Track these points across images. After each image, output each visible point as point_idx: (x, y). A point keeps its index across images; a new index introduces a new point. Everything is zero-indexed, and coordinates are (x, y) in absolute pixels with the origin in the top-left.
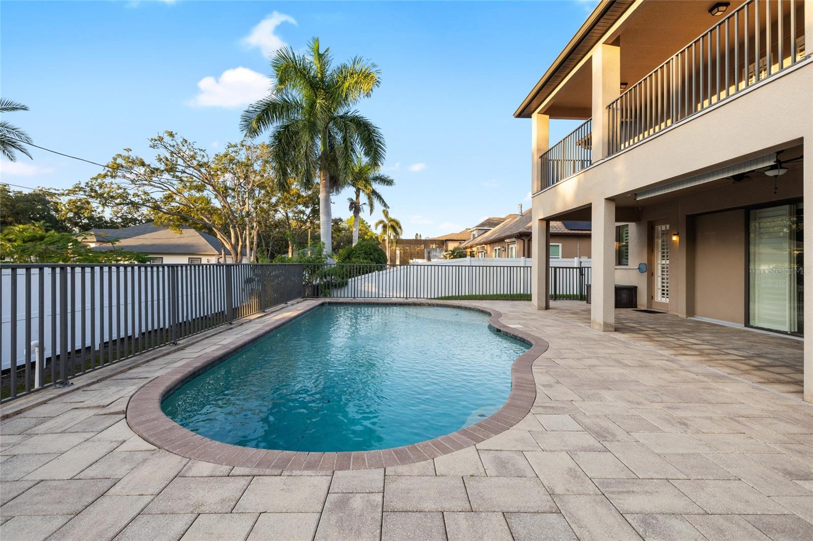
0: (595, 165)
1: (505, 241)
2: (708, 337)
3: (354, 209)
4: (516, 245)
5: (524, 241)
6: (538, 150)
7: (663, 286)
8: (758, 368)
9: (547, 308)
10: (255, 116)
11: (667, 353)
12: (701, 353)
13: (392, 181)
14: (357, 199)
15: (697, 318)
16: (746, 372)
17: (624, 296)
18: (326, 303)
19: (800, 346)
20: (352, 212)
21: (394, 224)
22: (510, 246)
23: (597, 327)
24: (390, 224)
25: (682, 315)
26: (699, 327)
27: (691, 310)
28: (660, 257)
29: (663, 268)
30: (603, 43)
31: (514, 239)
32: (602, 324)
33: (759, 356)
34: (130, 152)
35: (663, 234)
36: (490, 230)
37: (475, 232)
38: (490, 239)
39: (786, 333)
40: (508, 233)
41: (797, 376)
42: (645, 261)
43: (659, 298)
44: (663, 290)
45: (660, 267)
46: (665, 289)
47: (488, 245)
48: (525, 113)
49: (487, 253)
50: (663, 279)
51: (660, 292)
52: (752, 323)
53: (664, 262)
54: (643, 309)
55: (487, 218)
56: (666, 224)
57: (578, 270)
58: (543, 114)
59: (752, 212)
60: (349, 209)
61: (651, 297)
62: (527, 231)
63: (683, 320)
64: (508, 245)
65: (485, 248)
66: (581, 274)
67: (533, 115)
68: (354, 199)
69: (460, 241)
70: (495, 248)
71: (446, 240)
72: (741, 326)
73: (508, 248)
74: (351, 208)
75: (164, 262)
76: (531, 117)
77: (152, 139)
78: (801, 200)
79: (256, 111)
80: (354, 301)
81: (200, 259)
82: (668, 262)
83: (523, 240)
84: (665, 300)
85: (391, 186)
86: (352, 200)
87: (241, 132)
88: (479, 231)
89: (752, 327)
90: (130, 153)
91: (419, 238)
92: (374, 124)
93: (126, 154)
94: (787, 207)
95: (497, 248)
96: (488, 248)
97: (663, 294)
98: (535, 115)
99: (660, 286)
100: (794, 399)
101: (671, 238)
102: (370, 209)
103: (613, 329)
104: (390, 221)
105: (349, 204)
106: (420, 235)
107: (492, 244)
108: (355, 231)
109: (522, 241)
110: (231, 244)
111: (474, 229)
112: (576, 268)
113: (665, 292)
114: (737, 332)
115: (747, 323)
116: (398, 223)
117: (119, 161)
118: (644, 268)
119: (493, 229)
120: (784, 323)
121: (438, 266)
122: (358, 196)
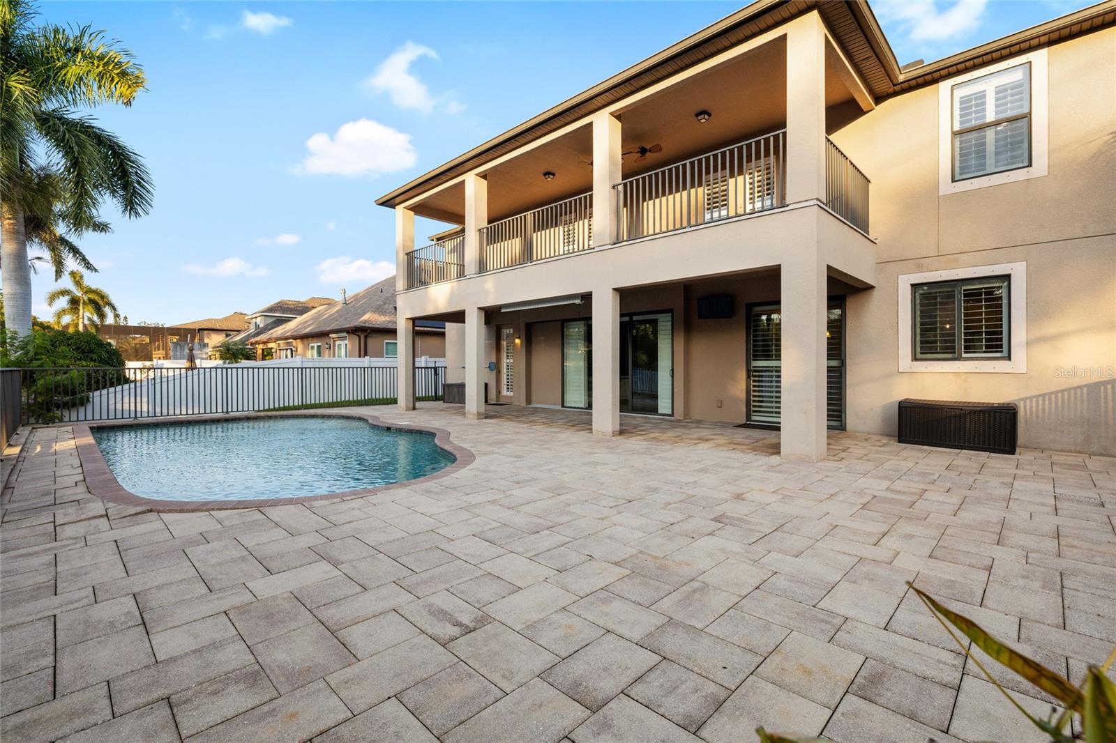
0: (468, 277)
1: (330, 335)
2: (543, 415)
4: (346, 342)
5: (360, 337)
6: (404, 247)
7: (508, 382)
8: (572, 426)
9: (414, 408)
11: (525, 425)
12: (544, 423)
13: (106, 226)
15: (533, 405)
16: (568, 428)
19: (591, 414)
21: (96, 298)
22: (338, 343)
23: (471, 417)
24: (86, 298)
25: (523, 404)
26: (535, 411)
27: (529, 401)
28: (505, 356)
29: (508, 366)
30: (476, 175)
31: (344, 334)
32: (476, 413)
33: (572, 421)
35: (507, 337)
36: (296, 318)
37: (258, 320)
38: (304, 332)
39: (582, 408)
40: (333, 326)
41: (590, 427)
42: (494, 361)
43: (505, 392)
44: (508, 385)
45: (505, 366)
46: (510, 384)
47: (298, 341)
48: (389, 203)
49: (297, 351)
50: (508, 375)
51: (505, 387)
52: (565, 405)
53: (508, 361)
54: (492, 403)
55: (279, 300)
56: (510, 328)
57: (433, 370)
58: (409, 209)
59: (565, 324)
61: (499, 392)
62: (364, 325)
63: (524, 408)
64: (334, 341)
65: (294, 344)
66: (436, 374)
67: (396, 207)
69: (227, 332)
70: (311, 345)
71: (199, 330)
72: (559, 407)
73: (334, 346)
76: (395, 208)
78: (591, 318)
80: (136, 422)
82: (512, 361)
83: (358, 335)
84: (510, 394)
85: (103, 233)
88: (267, 318)
89: (566, 407)
91: (122, 323)
92: (129, 148)
94: (583, 322)
95: (316, 345)
96: (299, 345)
97: (508, 388)
98: (400, 208)
99: (505, 382)
100: (590, 435)
101: (514, 340)
102: (54, 269)
103: (483, 417)
104: (86, 292)
106: (126, 318)
107: (305, 341)
109: (357, 338)
111: (258, 315)
112: (431, 368)
113: (510, 387)
114: (559, 411)
115: (563, 406)
116: (103, 297)
118: (493, 366)
119: (300, 319)
120: (581, 402)
121: (264, 368)
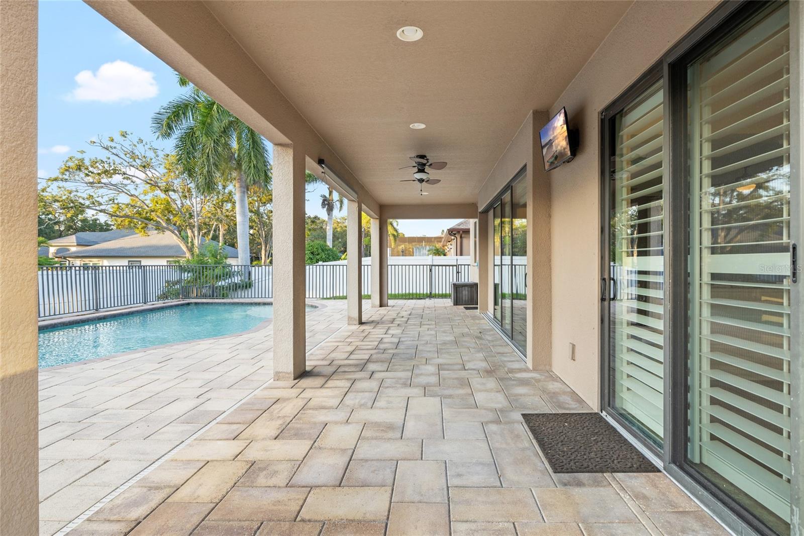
3: (327, 206)
10: (165, 117)
14: (330, 196)
17: (465, 293)
18: (191, 303)
20: (325, 209)
34: (84, 154)
60: (321, 207)
66: (458, 272)
68: (327, 196)
74: (323, 205)
75: (142, 264)
77: (91, 142)
79: (166, 112)
81: (140, 261)
83: (456, 237)
86: (325, 196)
87: (154, 134)
90: (84, 156)
93: (80, 156)
105: (321, 201)
108: (329, 229)
109: (455, 239)
110: (187, 247)
112: (453, 266)
117: (70, 164)
122: (331, 193)
